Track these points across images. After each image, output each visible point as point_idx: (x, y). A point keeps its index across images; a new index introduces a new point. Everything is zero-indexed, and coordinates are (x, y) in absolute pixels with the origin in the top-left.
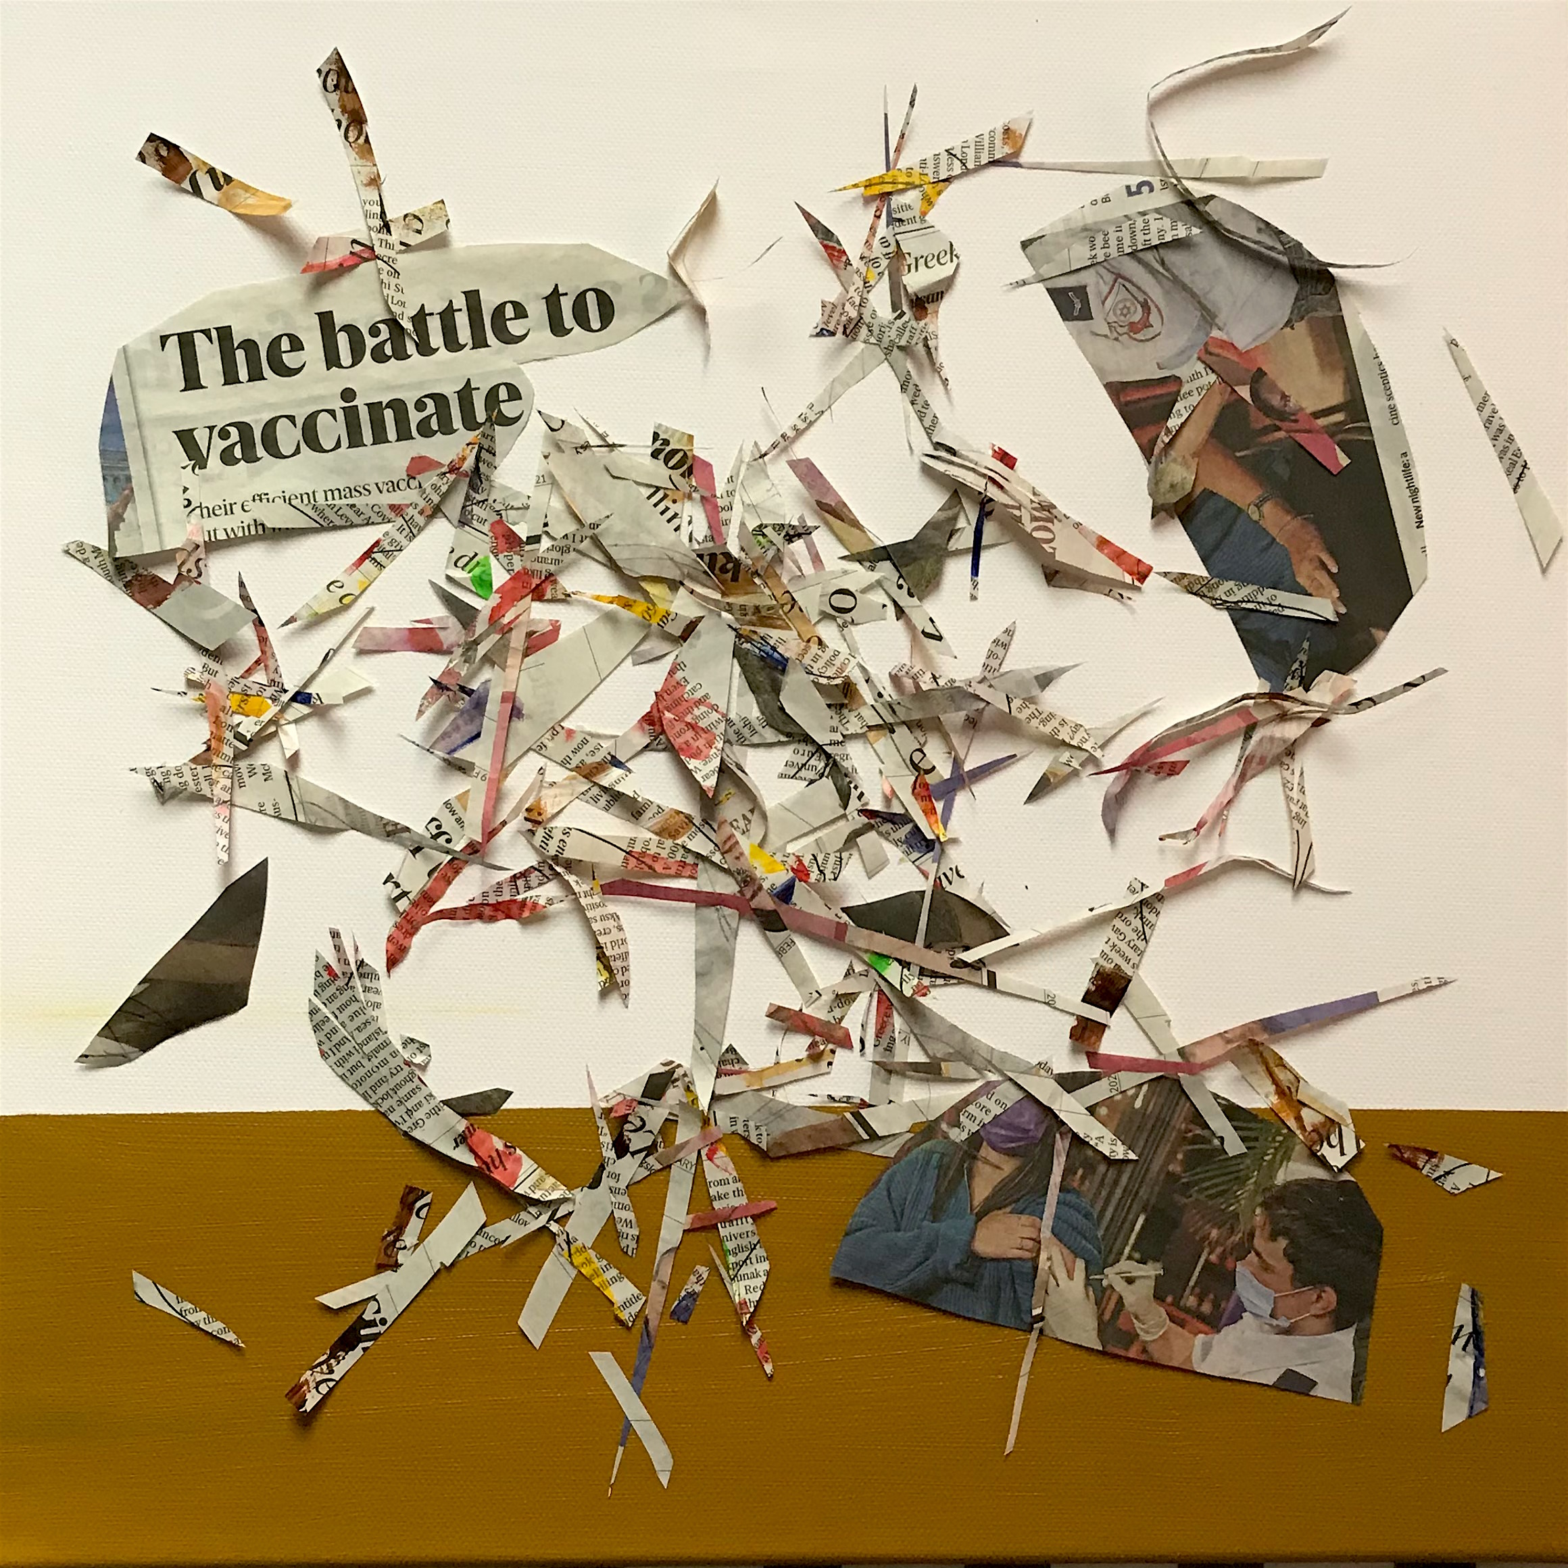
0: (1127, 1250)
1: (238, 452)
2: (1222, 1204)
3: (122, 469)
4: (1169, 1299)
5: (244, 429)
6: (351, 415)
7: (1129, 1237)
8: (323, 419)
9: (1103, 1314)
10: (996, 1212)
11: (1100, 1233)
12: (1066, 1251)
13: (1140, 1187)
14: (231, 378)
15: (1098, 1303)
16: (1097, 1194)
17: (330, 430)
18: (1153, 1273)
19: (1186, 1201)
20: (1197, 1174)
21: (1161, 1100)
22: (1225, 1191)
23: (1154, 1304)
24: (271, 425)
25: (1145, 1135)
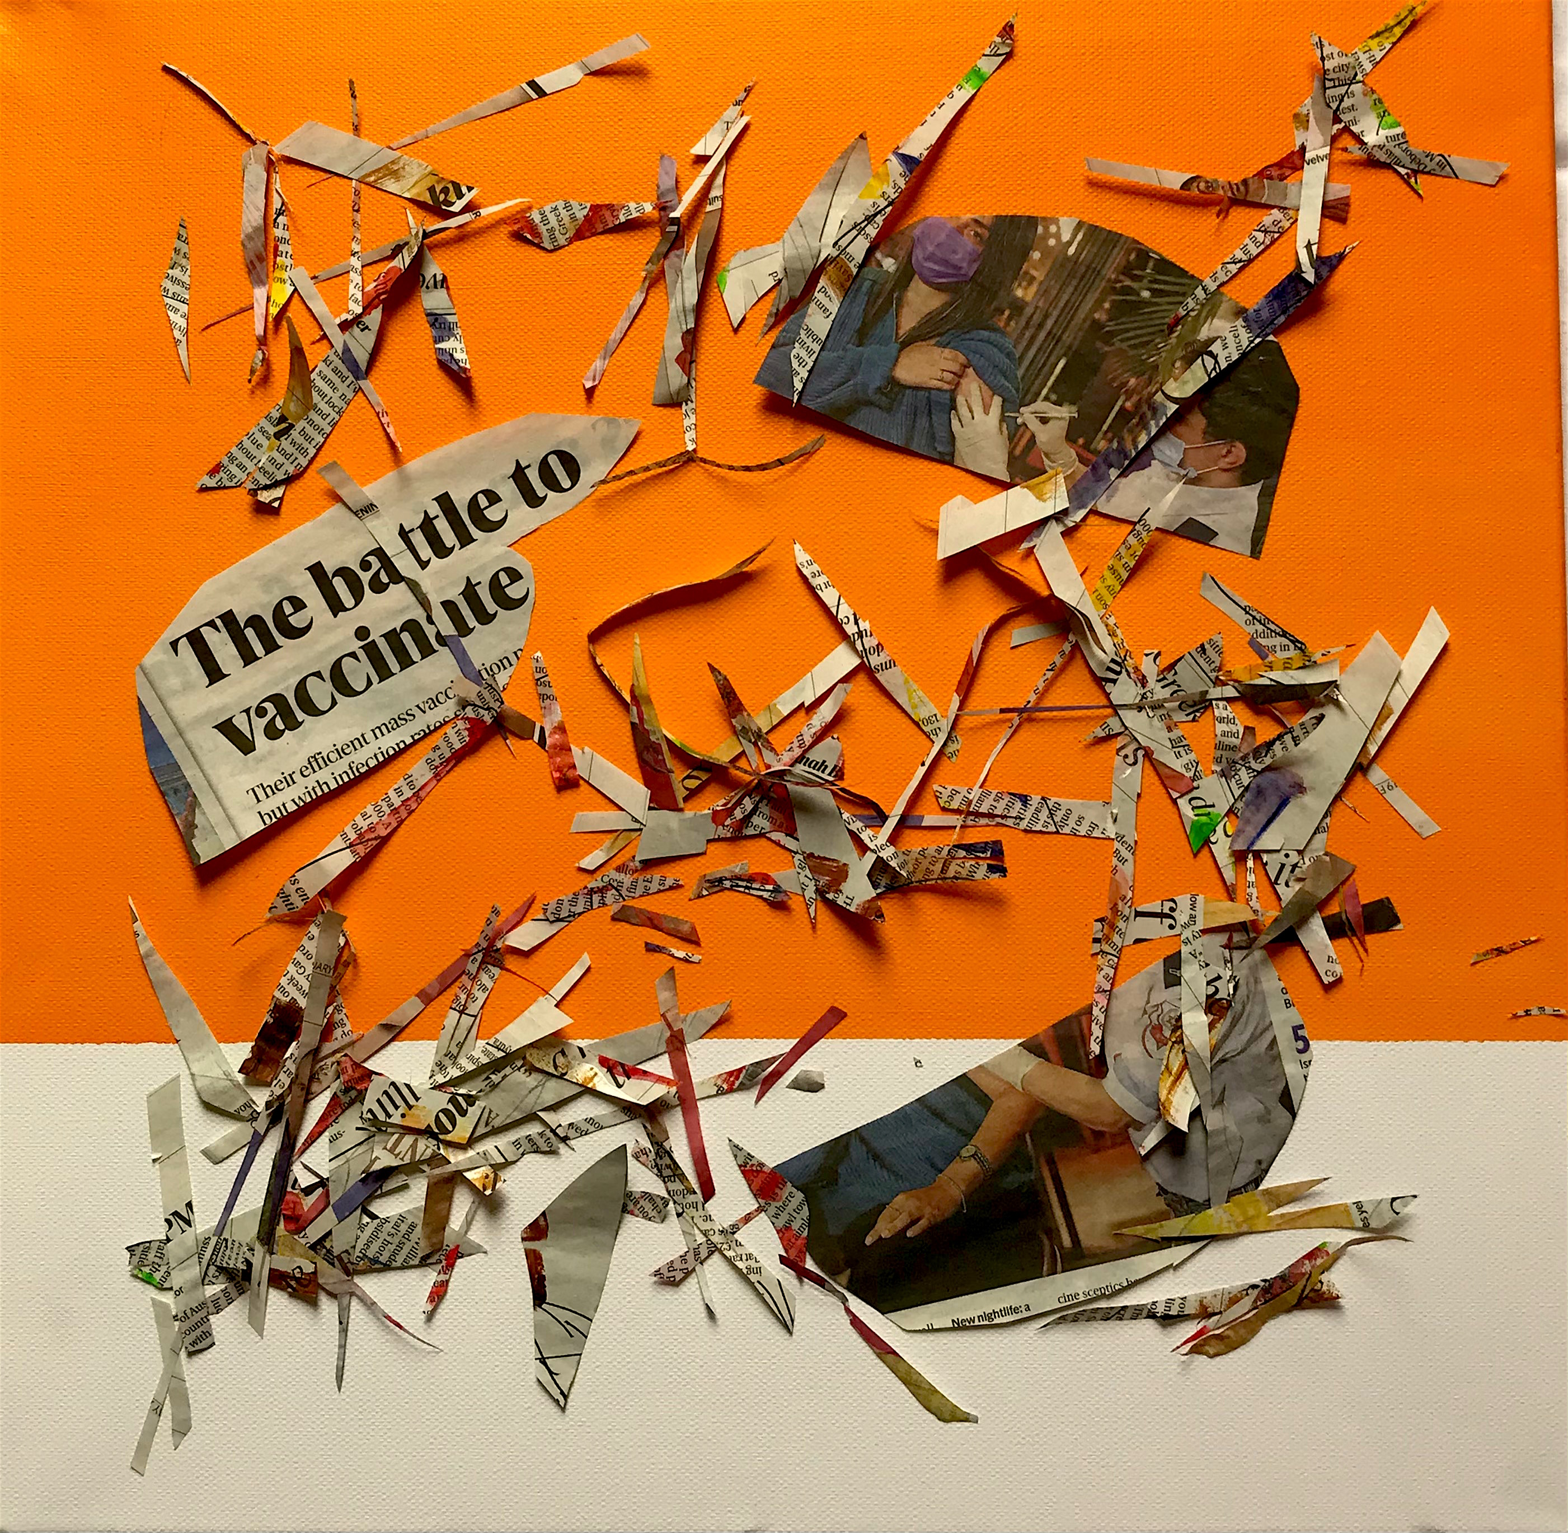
0: (1045, 392)
1: (280, 724)
2: (1143, 354)
3: (178, 779)
4: (1081, 441)
5: (277, 700)
6: (372, 651)
7: (1048, 379)
8: (347, 663)
9: (1014, 448)
10: (920, 343)
11: (1020, 373)
12: (985, 388)
13: (1063, 333)
14: (248, 657)
15: (1011, 438)
16: (1022, 334)
17: (358, 672)
18: (1066, 415)
19: (1106, 349)
20: (1123, 323)
21: (1095, 250)
22: (1148, 343)
23: (1065, 444)
24: (301, 688)
25: (1074, 283)
